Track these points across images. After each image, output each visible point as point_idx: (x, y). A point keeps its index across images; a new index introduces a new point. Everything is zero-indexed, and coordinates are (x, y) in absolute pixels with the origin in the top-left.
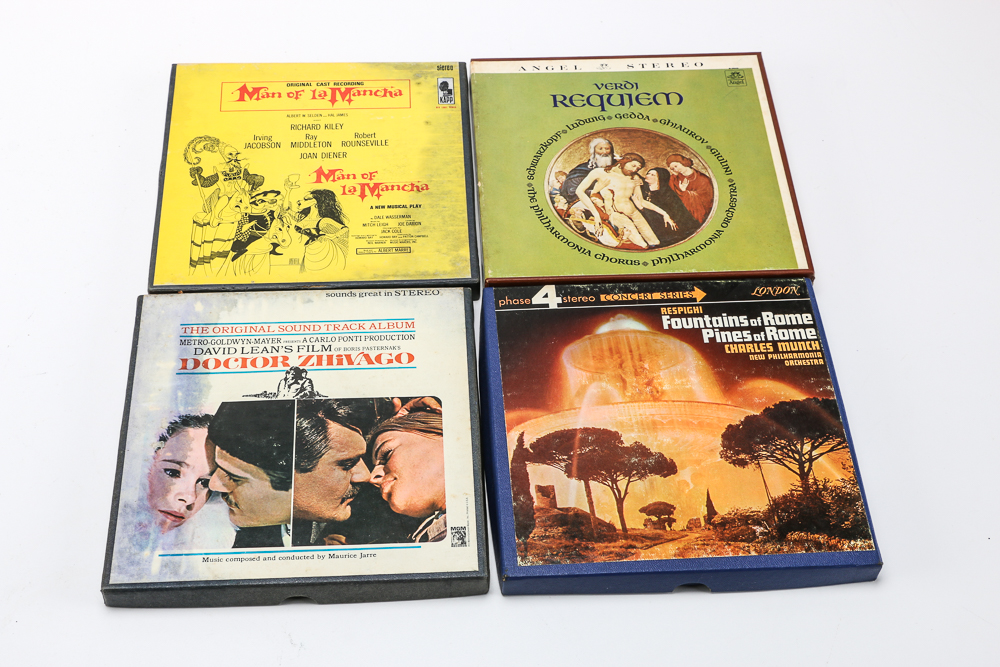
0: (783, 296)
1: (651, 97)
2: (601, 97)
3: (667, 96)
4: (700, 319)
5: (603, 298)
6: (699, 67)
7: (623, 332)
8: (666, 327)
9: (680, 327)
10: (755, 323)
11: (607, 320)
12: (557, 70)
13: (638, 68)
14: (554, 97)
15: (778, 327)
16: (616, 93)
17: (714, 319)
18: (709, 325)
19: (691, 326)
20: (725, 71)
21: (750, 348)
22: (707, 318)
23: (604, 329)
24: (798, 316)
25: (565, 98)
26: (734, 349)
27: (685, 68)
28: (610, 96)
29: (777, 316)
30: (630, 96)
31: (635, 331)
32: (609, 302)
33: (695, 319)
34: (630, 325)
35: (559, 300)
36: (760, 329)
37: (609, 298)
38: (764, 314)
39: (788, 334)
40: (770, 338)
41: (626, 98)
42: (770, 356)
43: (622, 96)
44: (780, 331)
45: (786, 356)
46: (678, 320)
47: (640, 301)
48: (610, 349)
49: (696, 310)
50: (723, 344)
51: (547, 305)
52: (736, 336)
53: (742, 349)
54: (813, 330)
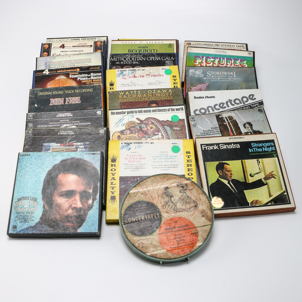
0: (96, 69)
1: (150, 50)
2: (139, 50)
3: (154, 50)
4: (78, 75)
5: (58, 72)
6: (162, 43)
7: (61, 79)
8: (70, 77)
9: (73, 77)
10: (89, 76)
11: (58, 76)
12: (131, 43)
13: (149, 43)
14: (129, 50)
15: (94, 76)
16: (143, 49)
17: (81, 75)
18: (79, 77)
19: (75, 77)
20: (168, 44)
21: (87, 81)
22: (79, 75)
23: (57, 78)
24: (98, 74)
25: (131, 50)
26: (84, 82)
27: (159, 43)
28: (141, 50)
29: (94, 74)
30: (146, 50)
31: (63, 79)
32: (59, 73)
33: (77, 75)
34: (63, 77)
35: (49, 72)
36: (90, 77)
37: (59, 71)
38: (91, 74)
39: (96, 78)
40: (91, 79)
41: (145, 50)
42: (91, 83)
43: (144, 50)
44: (94, 77)
45: (94, 83)
46: (73, 76)
47: (66, 72)
48: (58, 83)
49: (77, 73)
50: (81, 81)
51: (46, 74)
52: (85, 79)
53: (85, 82)
54: (101, 77)
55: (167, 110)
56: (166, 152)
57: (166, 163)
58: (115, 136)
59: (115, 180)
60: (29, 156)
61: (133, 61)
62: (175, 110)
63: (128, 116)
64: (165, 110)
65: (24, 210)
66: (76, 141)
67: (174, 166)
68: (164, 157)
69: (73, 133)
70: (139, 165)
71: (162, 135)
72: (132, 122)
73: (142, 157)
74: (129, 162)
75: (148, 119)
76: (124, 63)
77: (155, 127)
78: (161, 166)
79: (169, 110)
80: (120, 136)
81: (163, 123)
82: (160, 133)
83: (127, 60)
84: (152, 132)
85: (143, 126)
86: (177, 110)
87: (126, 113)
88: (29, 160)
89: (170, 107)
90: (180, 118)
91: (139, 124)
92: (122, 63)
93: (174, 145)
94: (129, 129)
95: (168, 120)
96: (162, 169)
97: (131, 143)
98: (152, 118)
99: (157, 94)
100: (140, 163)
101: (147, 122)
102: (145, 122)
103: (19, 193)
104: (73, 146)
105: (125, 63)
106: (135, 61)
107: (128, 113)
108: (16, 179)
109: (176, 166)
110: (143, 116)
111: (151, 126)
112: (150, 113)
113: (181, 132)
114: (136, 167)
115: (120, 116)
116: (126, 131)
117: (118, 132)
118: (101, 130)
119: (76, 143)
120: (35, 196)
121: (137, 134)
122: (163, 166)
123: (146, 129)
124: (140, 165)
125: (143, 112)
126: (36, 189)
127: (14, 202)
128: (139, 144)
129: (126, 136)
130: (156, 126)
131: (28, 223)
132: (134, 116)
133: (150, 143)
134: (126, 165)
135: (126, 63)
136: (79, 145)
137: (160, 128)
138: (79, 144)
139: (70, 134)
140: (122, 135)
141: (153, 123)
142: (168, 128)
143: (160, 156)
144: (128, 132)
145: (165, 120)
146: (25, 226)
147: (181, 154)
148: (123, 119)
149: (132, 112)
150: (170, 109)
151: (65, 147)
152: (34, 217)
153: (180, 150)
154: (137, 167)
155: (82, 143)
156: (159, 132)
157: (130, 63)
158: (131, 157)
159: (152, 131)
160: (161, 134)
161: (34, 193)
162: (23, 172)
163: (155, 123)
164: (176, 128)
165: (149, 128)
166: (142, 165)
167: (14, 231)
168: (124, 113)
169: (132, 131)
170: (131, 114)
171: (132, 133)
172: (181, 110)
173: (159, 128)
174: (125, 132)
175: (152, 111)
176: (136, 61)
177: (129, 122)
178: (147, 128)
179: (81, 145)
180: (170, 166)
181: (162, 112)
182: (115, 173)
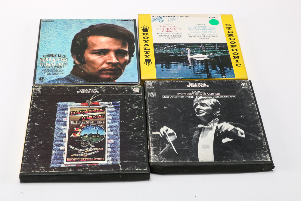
56: (203, 24)
57: (205, 34)
59: (148, 46)
60: (53, 22)
65: (52, 65)
66: (102, 100)
67: (214, 36)
68: (201, 28)
69: (98, 92)
70: (174, 35)
73: (177, 28)
74: (163, 31)
78: (199, 36)
88: (53, 25)
93: (212, 19)
96: (201, 38)
97: (163, 17)
100: (176, 33)
103: (45, 51)
104: (99, 105)
108: (40, 40)
109: (216, 36)
114: (171, 36)
118: (134, 89)
119: (102, 103)
120: (63, 54)
122: (201, 36)
124: (176, 35)
126: (64, 48)
127: (39, 59)
128: (173, 18)
131: (57, 76)
133: (184, 17)
134: (159, 34)
136: (107, 105)
138: (106, 103)
139: (94, 92)
143: (197, 28)
146: (55, 78)
147: (221, 26)
151: (88, 107)
152: (63, 70)
153: (219, 23)
154: (173, 36)
155: (111, 103)
158: (165, 28)
161: (62, 52)
162: (47, 34)
166: (177, 35)
167: (41, 82)
179: (109, 105)
180: (209, 36)
182: (148, 41)
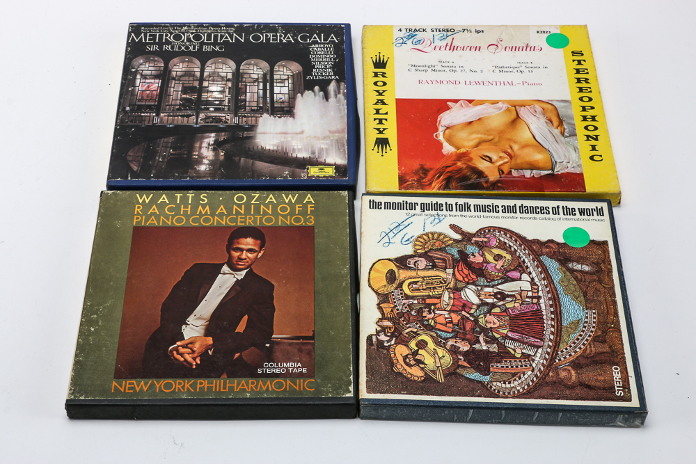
55: (551, 210)
58: (378, 271)
61: (203, 44)
62: (577, 212)
63: (423, 217)
64: (543, 210)
71: (532, 282)
72: (436, 236)
75: (489, 231)
76: (173, 47)
77: (509, 257)
79: (556, 211)
80: (396, 271)
81: (537, 248)
82: (525, 276)
83: (183, 41)
84: (499, 271)
85: (471, 249)
86: (582, 212)
87: (418, 208)
89: (561, 204)
90: (592, 238)
91: (456, 241)
92: (167, 48)
94: (425, 255)
95: (551, 241)
98: (500, 229)
99: (262, 207)
101: (485, 240)
102: (478, 239)
105: (176, 49)
106: (211, 44)
107: (424, 207)
110: (472, 223)
111: (496, 251)
112: (495, 214)
113: (596, 277)
115: (400, 215)
116: (417, 259)
117: (389, 260)
121: (450, 271)
123: (479, 259)
125: (472, 208)
129: (413, 274)
130: (513, 253)
132: (441, 218)
135: (180, 48)
137: (526, 260)
140: (401, 271)
141: (502, 246)
142: (552, 265)
144: (422, 263)
145: (544, 239)
148: (406, 223)
149: (438, 207)
150: (561, 210)
156: (524, 272)
157: (194, 48)
159: (498, 267)
160: (529, 279)
163: (512, 244)
164: (578, 267)
165: (490, 258)
168: (412, 206)
169: (434, 263)
170: (434, 212)
171: (434, 267)
172: (595, 213)
173: (524, 262)
174: (412, 261)
175: (500, 209)
176: (215, 44)
177: (427, 234)
178: (483, 255)
181: (532, 215)
